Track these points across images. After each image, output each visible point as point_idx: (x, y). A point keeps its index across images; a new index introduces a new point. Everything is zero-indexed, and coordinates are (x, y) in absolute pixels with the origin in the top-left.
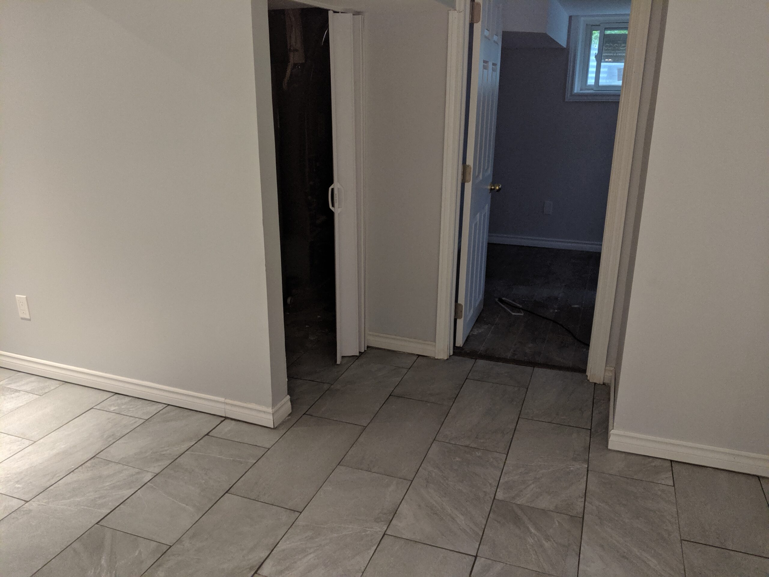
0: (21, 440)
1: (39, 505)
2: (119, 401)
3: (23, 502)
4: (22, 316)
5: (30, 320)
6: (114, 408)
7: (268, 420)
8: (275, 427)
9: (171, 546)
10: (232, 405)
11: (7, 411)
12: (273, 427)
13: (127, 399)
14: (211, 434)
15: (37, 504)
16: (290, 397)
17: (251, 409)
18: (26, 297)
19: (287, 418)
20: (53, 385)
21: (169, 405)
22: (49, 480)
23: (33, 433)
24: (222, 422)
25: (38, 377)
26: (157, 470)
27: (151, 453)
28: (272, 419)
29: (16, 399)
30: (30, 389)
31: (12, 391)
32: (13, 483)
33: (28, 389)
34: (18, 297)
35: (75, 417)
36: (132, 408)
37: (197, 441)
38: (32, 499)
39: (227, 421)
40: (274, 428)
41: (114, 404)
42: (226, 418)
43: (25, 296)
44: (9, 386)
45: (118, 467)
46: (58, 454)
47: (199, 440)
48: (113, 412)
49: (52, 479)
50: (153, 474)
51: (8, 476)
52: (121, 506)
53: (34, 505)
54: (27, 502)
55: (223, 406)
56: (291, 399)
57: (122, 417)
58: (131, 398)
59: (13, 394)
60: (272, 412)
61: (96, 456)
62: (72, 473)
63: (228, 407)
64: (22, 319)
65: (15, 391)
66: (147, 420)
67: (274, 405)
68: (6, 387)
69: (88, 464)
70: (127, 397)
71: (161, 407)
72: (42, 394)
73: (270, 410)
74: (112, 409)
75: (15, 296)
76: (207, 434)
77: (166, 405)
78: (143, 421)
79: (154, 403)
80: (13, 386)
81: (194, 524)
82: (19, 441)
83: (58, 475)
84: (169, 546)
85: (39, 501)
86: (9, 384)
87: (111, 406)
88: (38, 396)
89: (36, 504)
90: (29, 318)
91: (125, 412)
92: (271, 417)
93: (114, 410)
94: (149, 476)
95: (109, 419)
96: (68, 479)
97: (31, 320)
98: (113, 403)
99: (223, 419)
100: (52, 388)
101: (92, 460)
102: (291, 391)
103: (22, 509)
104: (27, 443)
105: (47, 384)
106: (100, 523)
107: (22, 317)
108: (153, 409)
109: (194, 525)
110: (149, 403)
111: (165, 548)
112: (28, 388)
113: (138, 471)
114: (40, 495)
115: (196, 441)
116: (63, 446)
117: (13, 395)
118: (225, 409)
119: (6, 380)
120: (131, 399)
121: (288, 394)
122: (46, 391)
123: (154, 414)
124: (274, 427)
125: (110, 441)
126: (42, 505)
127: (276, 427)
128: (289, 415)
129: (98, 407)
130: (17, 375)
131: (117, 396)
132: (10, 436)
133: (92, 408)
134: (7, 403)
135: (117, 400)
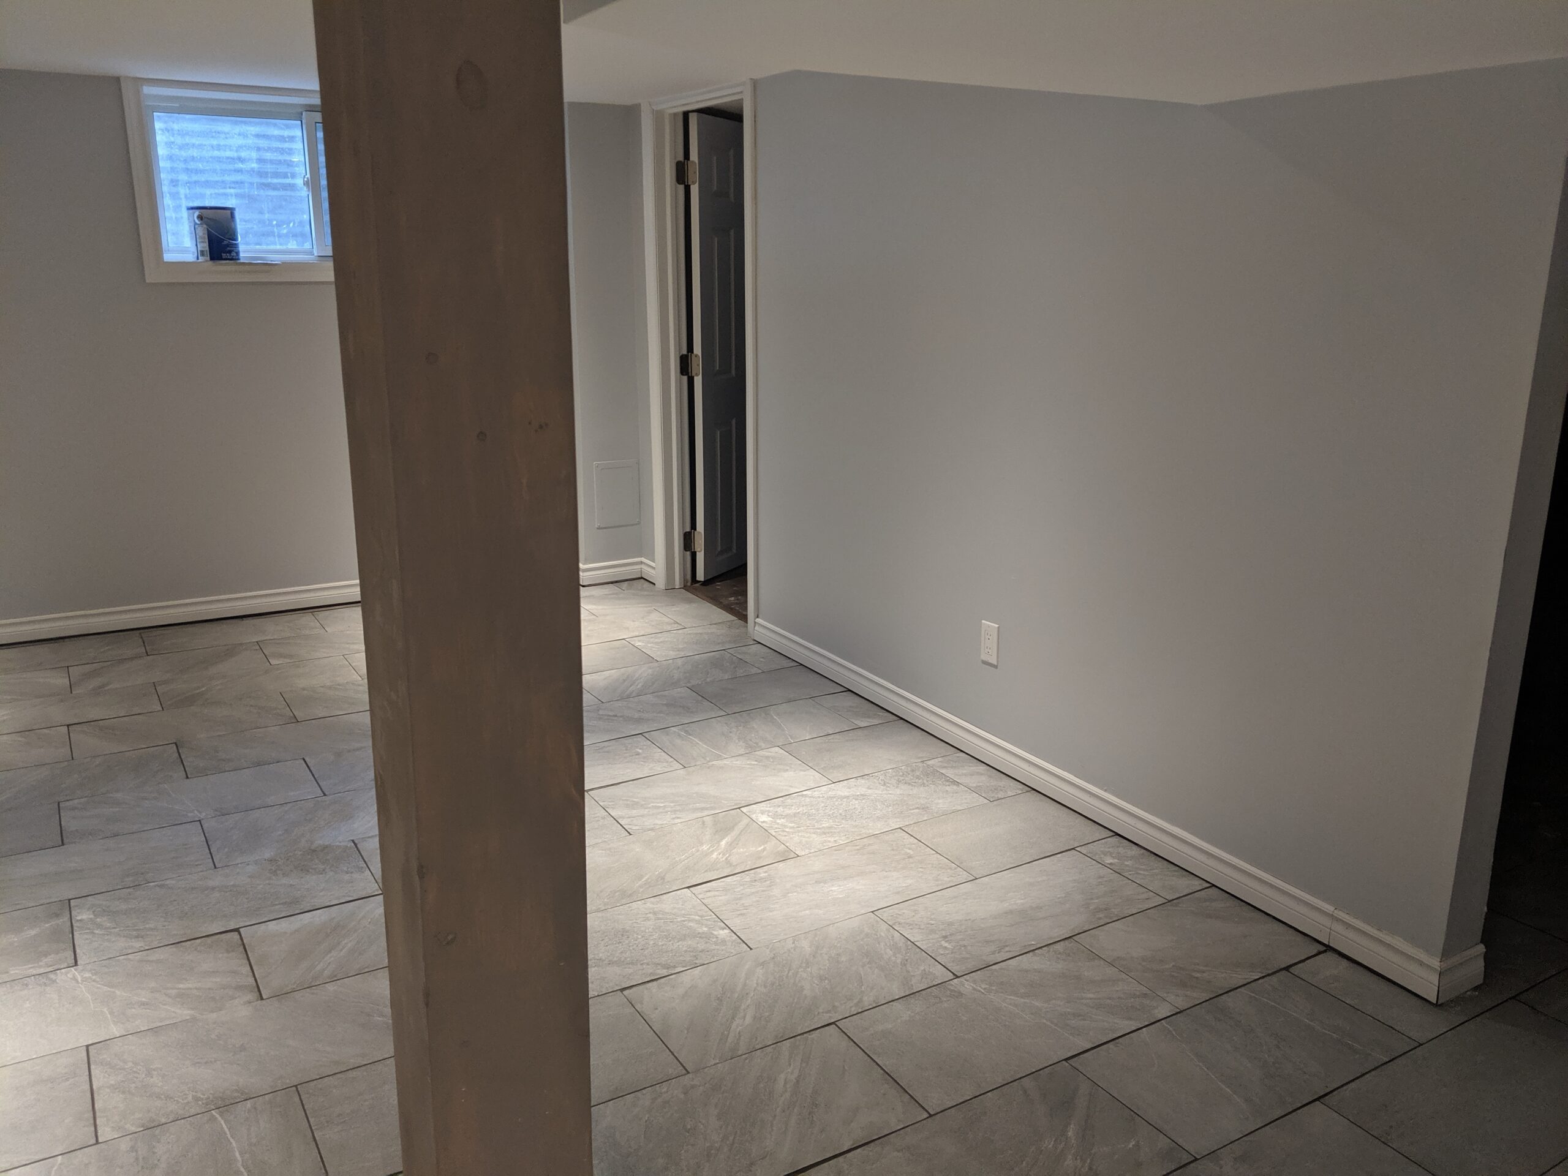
0: (955, 869)
1: (974, 989)
2: (1121, 850)
3: (951, 976)
4: (984, 657)
5: (996, 667)
6: (1111, 861)
7: (1427, 984)
8: (1439, 1003)
9: (1196, 1159)
10: (1348, 926)
11: (937, 813)
12: (1435, 1002)
13: (1136, 851)
14: (1291, 970)
15: (973, 987)
16: (1485, 950)
17: (1389, 946)
18: (999, 627)
19: (1469, 993)
20: (1013, 788)
21: (1214, 885)
22: (993, 953)
23: (974, 863)
24: (1319, 953)
25: (988, 767)
26: (1182, 1003)
27: (1173, 966)
28: (1437, 985)
29: (953, 796)
30: (975, 785)
31: (948, 781)
32: (938, 936)
33: (971, 785)
34: (985, 624)
35: (1043, 856)
36: (1144, 870)
37: (1264, 975)
38: (964, 975)
39: (1329, 954)
40: (1436, 1005)
41: (1111, 852)
42: (1328, 948)
43: (997, 626)
44: (943, 771)
45: (1111, 971)
46: (1011, 912)
47: (1269, 975)
48: (1108, 866)
49: (999, 953)
50: (1173, 1008)
51: (933, 922)
52: (1111, 1045)
53: (966, 986)
54: (957, 977)
55: (1327, 922)
56: (1486, 953)
57: (1125, 882)
58: (1143, 851)
59: (949, 785)
60: (1439, 969)
61: (1073, 938)
62: (1031, 953)
63: (1339, 928)
64: (985, 663)
65: (952, 782)
66: (1169, 901)
67: (1446, 954)
68: (937, 771)
69: (1057, 947)
70: (1134, 847)
71: (1197, 884)
72: (994, 799)
73: (1436, 963)
74: (1108, 860)
75: (981, 621)
76: (1287, 968)
77: (1208, 885)
78: (1161, 901)
79: (1185, 873)
80: (949, 773)
81: (1247, 1135)
82: (951, 869)
83: (1007, 949)
84: (1194, 1158)
85: (975, 982)
86: (945, 767)
87: (1105, 854)
88: (986, 801)
89: (971, 986)
90: (996, 664)
91: (1130, 873)
92: (1435, 979)
93: (1111, 864)
94: (1163, 1011)
95: (1100, 877)
96: (1025, 961)
97: (999, 667)
98: (1110, 850)
99: (1322, 948)
100: (1010, 793)
101: (1067, 942)
102: (1488, 937)
103: (949, 987)
104: (965, 876)
105: (1002, 784)
106: (1071, 1061)
107: (984, 659)
108: (1185, 885)
109: (1245, 1136)
110: (1175, 871)
111: (1186, 1158)
112: (973, 782)
113: (1145, 992)
114: (979, 972)
115: (1262, 973)
116: (1019, 902)
117: (948, 788)
118: (1331, 929)
119: (940, 759)
120: (1143, 854)
121: (1482, 942)
122: (1000, 796)
123: (1184, 894)
124: (1437, 1001)
125: (1100, 919)
126: (980, 991)
127: (1441, 1005)
128: (1476, 988)
129: (1083, 850)
130: (957, 755)
131: (1116, 839)
132: (939, 856)
133: (1073, 849)
134: (939, 798)
135: (1118, 847)
